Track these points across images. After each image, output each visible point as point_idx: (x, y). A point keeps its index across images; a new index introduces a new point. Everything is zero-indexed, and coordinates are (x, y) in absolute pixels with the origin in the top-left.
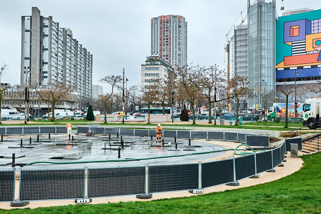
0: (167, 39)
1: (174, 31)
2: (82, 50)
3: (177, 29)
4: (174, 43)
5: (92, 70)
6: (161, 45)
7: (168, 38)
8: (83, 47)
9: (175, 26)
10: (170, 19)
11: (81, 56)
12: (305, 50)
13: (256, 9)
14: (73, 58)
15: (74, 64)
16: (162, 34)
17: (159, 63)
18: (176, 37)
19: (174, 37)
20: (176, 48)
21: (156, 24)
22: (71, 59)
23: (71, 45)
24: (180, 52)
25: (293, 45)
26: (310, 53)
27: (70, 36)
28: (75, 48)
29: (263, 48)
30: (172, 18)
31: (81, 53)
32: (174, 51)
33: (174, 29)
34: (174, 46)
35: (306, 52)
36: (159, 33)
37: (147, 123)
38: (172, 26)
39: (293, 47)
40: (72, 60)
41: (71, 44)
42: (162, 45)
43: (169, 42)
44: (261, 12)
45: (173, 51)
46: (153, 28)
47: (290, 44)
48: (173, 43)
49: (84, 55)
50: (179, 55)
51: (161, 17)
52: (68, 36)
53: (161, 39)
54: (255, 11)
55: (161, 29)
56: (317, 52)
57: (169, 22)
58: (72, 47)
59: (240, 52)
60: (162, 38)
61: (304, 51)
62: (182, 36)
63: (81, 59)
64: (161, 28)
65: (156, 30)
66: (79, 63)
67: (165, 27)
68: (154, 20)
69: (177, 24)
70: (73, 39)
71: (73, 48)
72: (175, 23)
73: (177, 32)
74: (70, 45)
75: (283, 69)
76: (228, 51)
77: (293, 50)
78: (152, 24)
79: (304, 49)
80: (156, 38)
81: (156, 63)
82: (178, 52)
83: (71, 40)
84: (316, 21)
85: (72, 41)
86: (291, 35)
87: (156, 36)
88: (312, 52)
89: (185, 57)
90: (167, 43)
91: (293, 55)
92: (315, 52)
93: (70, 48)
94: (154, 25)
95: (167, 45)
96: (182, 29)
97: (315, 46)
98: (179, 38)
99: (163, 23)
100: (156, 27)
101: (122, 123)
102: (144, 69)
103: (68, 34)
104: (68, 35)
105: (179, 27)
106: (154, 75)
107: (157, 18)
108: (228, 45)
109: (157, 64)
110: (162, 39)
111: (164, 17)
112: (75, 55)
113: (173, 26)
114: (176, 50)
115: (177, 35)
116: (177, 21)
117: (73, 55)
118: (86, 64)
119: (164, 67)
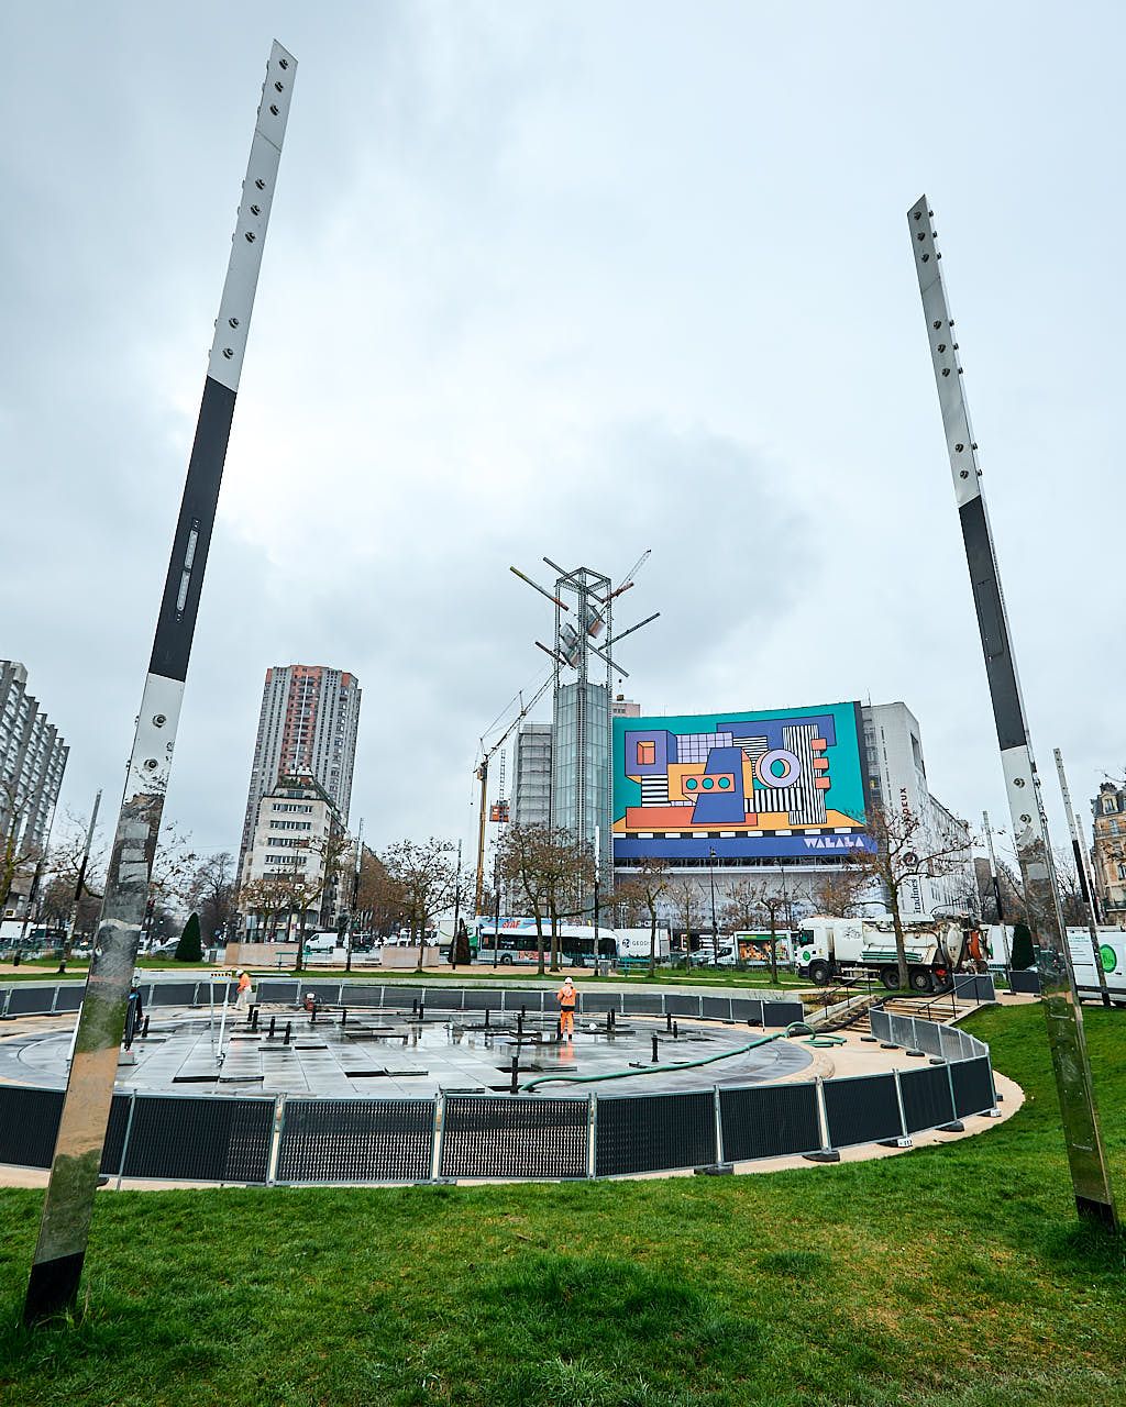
0: (305, 727)
1: (328, 710)
2: (45, 729)
3: (337, 704)
4: (325, 739)
5: (57, 794)
6: (285, 741)
7: (310, 724)
8: (48, 722)
9: (330, 696)
10: (320, 678)
11: (37, 747)
12: (667, 796)
13: (575, 693)
14: (14, 754)
15: (11, 771)
16: (294, 712)
17: (313, 794)
18: (331, 724)
19: (326, 725)
20: (327, 754)
21: (280, 686)
22: (6, 755)
23: (17, 713)
24: (337, 766)
25: (644, 782)
26: (678, 804)
27: (22, 686)
28: (25, 722)
29: (589, 783)
30: (325, 675)
31: (38, 738)
32: (322, 762)
33: (329, 702)
34: (324, 746)
35: (669, 802)
36: (284, 709)
37: (413, 971)
38: (322, 696)
39: (644, 788)
40: (9, 760)
41: (17, 710)
42: (290, 741)
43: (309, 735)
44: (585, 702)
45: (318, 760)
46: (271, 694)
47: (638, 779)
48: (320, 738)
49: (45, 747)
50: (333, 773)
51: (297, 668)
52: (13, 687)
53: (287, 726)
54: (572, 698)
55: (293, 698)
56: (690, 803)
57: (315, 685)
58: (19, 719)
59: (531, 786)
60: (292, 723)
61: (666, 799)
62: (347, 725)
63: (34, 758)
64: (291, 697)
65: (278, 700)
66: (25, 769)
67: (305, 694)
68: (274, 672)
69: (338, 691)
70: (25, 696)
71: (19, 722)
72: (331, 688)
73: (336, 711)
74: (13, 712)
75: (624, 836)
76: (484, 780)
77: (644, 794)
78: (268, 683)
79: (666, 793)
80: (274, 722)
81: (306, 793)
82: (331, 765)
83: (20, 698)
84: (686, 738)
85: (24, 701)
86: (640, 762)
87: (276, 714)
88: (681, 804)
89: (348, 781)
90: (303, 738)
91: (644, 805)
92: (686, 804)
93: (13, 721)
94: (273, 685)
95: (303, 742)
96: (349, 706)
97: (686, 790)
98: (338, 729)
99: (298, 684)
100: (279, 692)
101: (344, 969)
102: (271, 807)
103: (15, 678)
104: (16, 682)
105: (341, 699)
106: (297, 826)
107: (286, 669)
108: (483, 764)
109: (308, 798)
110: (292, 727)
111: (305, 669)
112: (20, 743)
113: (326, 695)
114: (327, 758)
115: (335, 720)
116: (339, 683)
117: (14, 744)
118: (46, 773)
119: (326, 807)
